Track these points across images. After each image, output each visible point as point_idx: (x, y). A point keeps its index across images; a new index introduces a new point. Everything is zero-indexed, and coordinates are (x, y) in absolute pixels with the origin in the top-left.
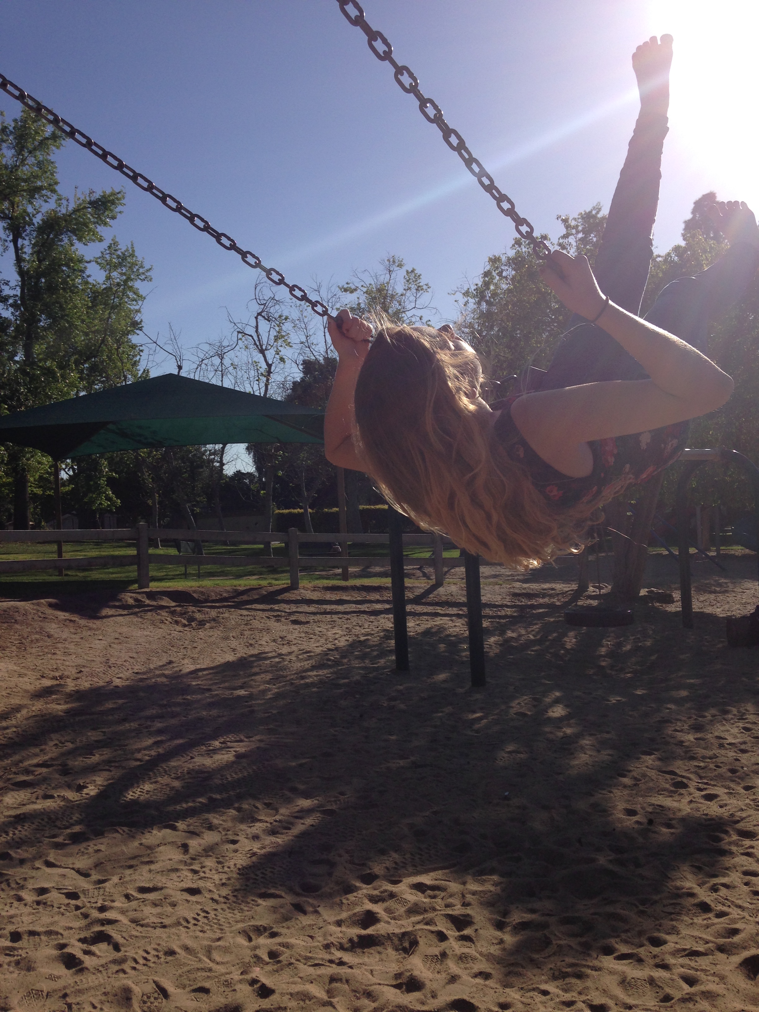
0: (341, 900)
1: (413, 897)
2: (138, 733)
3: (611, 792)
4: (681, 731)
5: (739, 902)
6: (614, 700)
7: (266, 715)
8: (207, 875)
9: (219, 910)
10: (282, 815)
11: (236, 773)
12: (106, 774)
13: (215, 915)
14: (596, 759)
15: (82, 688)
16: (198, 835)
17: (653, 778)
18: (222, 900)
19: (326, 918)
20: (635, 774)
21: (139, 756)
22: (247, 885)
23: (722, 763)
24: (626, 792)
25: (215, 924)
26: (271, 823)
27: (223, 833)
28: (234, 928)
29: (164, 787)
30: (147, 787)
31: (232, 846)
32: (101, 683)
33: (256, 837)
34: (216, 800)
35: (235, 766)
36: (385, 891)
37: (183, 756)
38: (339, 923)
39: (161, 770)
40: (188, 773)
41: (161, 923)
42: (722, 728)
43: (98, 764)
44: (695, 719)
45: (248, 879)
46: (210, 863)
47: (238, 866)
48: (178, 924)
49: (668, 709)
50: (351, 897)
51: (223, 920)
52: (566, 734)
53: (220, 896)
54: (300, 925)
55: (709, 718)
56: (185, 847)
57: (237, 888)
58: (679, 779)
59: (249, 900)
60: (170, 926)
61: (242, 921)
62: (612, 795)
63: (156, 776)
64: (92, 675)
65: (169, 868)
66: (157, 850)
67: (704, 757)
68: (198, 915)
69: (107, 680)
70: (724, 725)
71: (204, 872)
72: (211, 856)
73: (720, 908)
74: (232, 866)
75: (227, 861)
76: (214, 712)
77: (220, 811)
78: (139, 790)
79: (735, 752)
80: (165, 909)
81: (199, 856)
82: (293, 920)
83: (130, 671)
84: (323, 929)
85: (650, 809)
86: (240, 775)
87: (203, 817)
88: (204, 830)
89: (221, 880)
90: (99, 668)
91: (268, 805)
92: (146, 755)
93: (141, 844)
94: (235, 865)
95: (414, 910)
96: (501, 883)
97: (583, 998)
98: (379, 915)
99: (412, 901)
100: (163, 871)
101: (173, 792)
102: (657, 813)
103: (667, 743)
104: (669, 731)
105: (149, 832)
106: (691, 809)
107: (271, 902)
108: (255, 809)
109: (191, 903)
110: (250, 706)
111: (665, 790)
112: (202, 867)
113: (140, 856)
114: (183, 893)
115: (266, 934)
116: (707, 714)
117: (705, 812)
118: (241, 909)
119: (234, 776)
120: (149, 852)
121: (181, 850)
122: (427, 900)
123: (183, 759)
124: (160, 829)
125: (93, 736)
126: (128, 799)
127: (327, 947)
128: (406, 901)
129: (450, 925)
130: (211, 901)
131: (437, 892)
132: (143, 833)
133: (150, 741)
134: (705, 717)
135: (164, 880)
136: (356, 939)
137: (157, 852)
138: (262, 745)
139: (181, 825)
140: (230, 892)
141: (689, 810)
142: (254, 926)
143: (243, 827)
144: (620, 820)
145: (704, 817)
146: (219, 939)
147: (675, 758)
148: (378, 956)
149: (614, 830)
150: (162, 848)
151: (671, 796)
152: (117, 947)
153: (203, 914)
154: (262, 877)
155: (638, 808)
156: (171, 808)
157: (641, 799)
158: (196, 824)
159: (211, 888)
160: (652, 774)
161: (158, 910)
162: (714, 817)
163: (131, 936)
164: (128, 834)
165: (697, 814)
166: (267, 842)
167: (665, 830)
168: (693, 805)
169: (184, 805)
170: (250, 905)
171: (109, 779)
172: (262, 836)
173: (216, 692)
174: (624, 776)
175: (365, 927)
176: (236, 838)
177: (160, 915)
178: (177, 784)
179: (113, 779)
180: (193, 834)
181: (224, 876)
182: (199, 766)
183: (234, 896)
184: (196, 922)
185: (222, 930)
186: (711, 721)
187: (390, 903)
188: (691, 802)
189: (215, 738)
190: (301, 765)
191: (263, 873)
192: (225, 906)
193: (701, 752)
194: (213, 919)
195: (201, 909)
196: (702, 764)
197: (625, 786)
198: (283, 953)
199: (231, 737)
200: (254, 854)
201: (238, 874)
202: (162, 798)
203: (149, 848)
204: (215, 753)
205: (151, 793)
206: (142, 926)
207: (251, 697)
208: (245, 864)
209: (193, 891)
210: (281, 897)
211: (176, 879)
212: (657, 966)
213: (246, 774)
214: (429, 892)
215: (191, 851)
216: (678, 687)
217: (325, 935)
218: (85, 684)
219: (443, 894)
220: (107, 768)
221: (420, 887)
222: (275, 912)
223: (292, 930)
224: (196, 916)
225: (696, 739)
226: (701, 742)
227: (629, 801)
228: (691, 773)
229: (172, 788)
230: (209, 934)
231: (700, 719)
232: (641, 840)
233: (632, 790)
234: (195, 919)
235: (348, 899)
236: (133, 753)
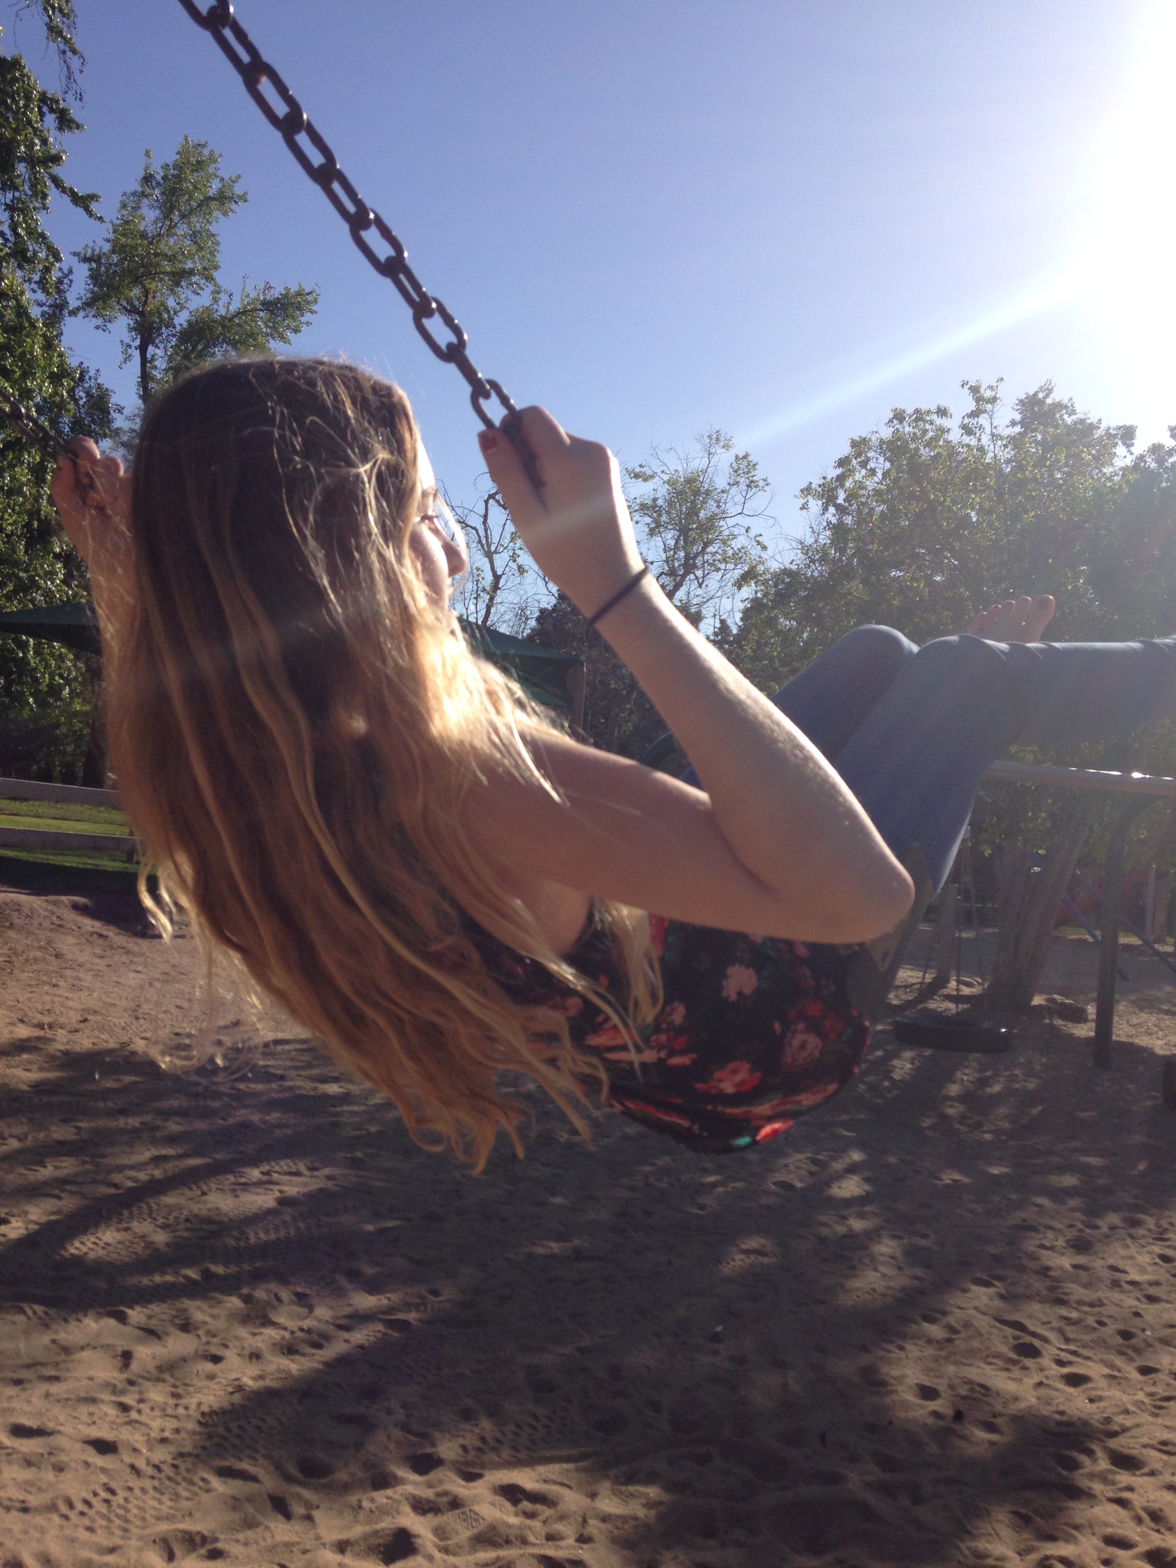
0: (360, 1501)
1: (492, 1511)
2: (134, 1136)
3: (901, 1348)
4: (1052, 1248)
6: (949, 1177)
7: (357, 1133)
8: (142, 1418)
9: (137, 1492)
10: (316, 1319)
11: (267, 1231)
12: (50, 1204)
13: (126, 1500)
14: (892, 1284)
15: (77, 1048)
16: (159, 1337)
17: (983, 1331)
18: (150, 1471)
19: (322, 1531)
20: (951, 1320)
21: (117, 1178)
22: (204, 1448)
23: (1110, 1317)
24: (930, 1351)
25: (118, 1516)
26: (292, 1332)
27: (204, 1339)
28: (148, 1531)
29: (136, 1240)
30: (109, 1235)
31: (209, 1367)
32: (112, 1044)
33: (255, 1356)
34: (214, 1275)
35: (270, 1218)
36: (447, 1492)
37: (190, 1189)
38: (342, 1547)
39: (145, 1207)
40: (187, 1220)
41: (23, 1502)
42: (1123, 1252)
43: (45, 1183)
44: (1080, 1231)
45: (210, 1436)
46: (157, 1395)
47: (205, 1408)
48: (52, 1507)
49: (1038, 1205)
50: (381, 1497)
51: (135, 1511)
52: (851, 1230)
53: (148, 1462)
54: (269, 1541)
55: (1105, 1230)
56: (127, 1357)
57: (188, 1449)
58: (1028, 1339)
59: (196, 1479)
60: (37, 1510)
61: (169, 1518)
62: (902, 1354)
63: (131, 1217)
64: (102, 1029)
65: (83, 1394)
66: (73, 1357)
67: (1080, 1303)
68: (95, 1494)
69: (125, 1039)
70: (1128, 1246)
71: (139, 1412)
72: (164, 1381)
74: (193, 1407)
75: (189, 1393)
76: (275, 1116)
77: (212, 1298)
78: (93, 1239)
79: (1138, 1299)
80: (43, 1474)
81: (144, 1378)
82: (261, 1528)
83: (168, 1030)
84: (309, 1555)
85: (963, 1391)
86: (273, 1236)
87: (179, 1306)
88: (172, 1329)
89: (163, 1430)
90: (119, 1019)
91: (301, 1299)
92: (129, 1178)
93: (54, 1341)
94: (199, 1404)
95: (487, 1537)
96: (660, 1503)
98: (419, 1541)
99: (489, 1519)
100: (67, 1400)
101: (148, 1252)
102: (975, 1399)
103: (1022, 1269)
104: (1030, 1245)
105: (79, 1320)
106: (1039, 1398)
107: (235, 1487)
108: (275, 1303)
109: (92, 1469)
110: (338, 1114)
111: (998, 1356)
112: (141, 1401)
113: (41, 1364)
114: (86, 1446)
115: (203, 1551)
116: (1100, 1223)
117: (1061, 1408)
118: (176, 1494)
119: (262, 1236)
120: (63, 1357)
121: (118, 1362)
122: (513, 1520)
123: (189, 1193)
124: (100, 1316)
125: (60, 1132)
126: (66, 1254)
128: (477, 1517)
130: (128, 1470)
131: (539, 1508)
132: (66, 1321)
133: (148, 1155)
134: (1096, 1227)
135: (62, 1419)
137: (73, 1361)
138: (330, 1185)
139: (136, 1315)
140: (169, 1458)
141: (1034, 1401)
142: (184, 1532)
143: (243, 1332)
144: (905, 1406)
145: (1057, 1417)
146: (112, 1550)
147: (1029, 1298)
149: (891, 1423)
150: (86, 1354)
151: (1008, 1370)
153: (104, 1495)
154: (238, 1436)
155: (941, 1385)
156: (132, 1281)
157: (951, 1369)
158: (164, 1317)
159: (137, 1446)
160: (983, 1322)
161: (29, 1474)
162: (1074, 1419)
164: (40, 1318)
165: (1046, 1411)
166: (271, 1368)
167: (981, 1435)
168: (1042, 1391)
169: (157, 1279)
170: (195, 1489)
171: (53, 1213)
172: (268, 1355)
173: (290, 1083)
174: (932, 1320)
176: (220, 1352)
177: (27, 1486)
178: (160, 1238)
179: (59, 1212)
180: (151, 1333)
181: (171, 1424)
182: (209, 1210)
183: (175, 1466)
184: (85, 1509)
185: (126, 1530)
186: (1107, 1236)
187: (448, 1519)
188: (1040, 1384)
189: (254, 1162)
190: (382, 1232)
191: (240, 1427)
192: (148, 1484)
193: (1077, 1291)
194: (119, 1506)
195: (105, 1485)
196: (1074, 1315)
197: (930, 1341)
199: (284, 1165)
200: (240, 1388)
201: (199, 1422)
202: (126, 1259)
203: (66, 1350)
204: (245, 1190)
205: (111, 1249)
207: (345, 1098)
208: (216, 1406)
209: (104, 1447)
210: (254, 1479)
211: (85, 1418)
213: (282, 1234)
214: (525, 1505)
215: (135, 1366)
216: (1062, 1170)
218: (84, 1043)
219: (546, 1512)
220: (57, 1192)
221: (511, 1493)
222: (234, 1508)
223: (253, 1550)
224: (90, 1497)
225: (1075, 1266)
226: (1082, 1273)
227: (930, 1370)
228: (1052, 1329)
229: (149, 1245)
230: (101, 1538)
231: (1088, 1231)
232: (933, 1449)
233: (941, 1349)
234: (87, 1503)
235: (372, 1500)
236: (110, 1172)
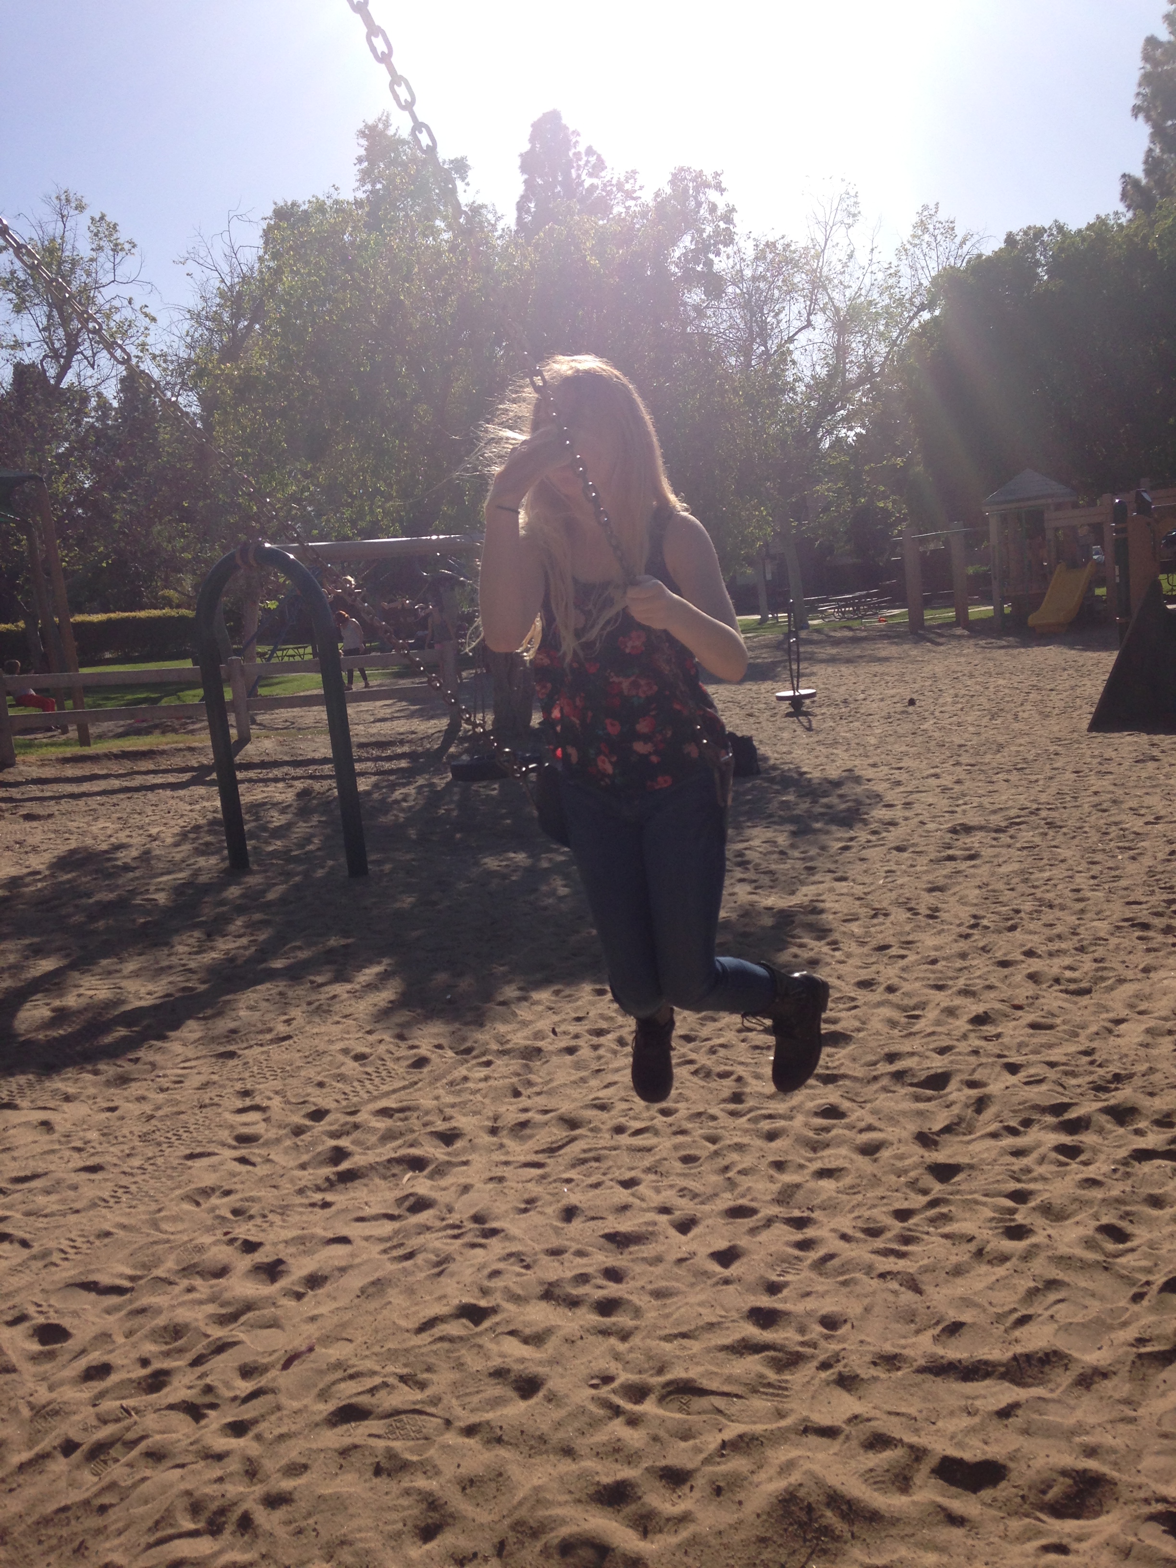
1: (381, 1124)
5: (742, 1059)
8: (99, 1150)
9: (141, 1182)
11: (64, 1029)
13: (138, 1188)
16: (56, 1109)
18: (137, 1171)
19: (284, 1164)
25: (142, 1196)
27: (90, 1101)
28: (171, 1197)
31: (113, 1114)
33: (141, 1099)
36: (347, 1123)
38: (303, 1167)
41: (70, 1209)
48: (94, 1205)
50: (307, 1138)
51: (151, 1191)
53: (132, 1168)
60: (86, 1209)
61: (179, 1187)
65: (40, 1151)
66: (5, 1135)
68: (116, 1191)
71: (92, 1148)
73: (722, 1068)
75: (116, 1131)
80: (65, 1194)
81: (72, 1131)
84: (286, 1176)
87: (50, 1088)
88: (60, 1103)
89: (122, 1151)
91: (136, 1061)
95: (388, 1136)
97: (610, 1176)
98: (349, 1149)
99: (382, 1128)
100: (33, 1156)
109: (97, 1181)
112: (86, 1143)
114: (79, 1173)
115: (217, 1194)
121: (42, 1130)
122: (399, 1123)
127: (301, 1191)
128: (375, 1129)
129: (437, 1142)
130: (123, 1175)
131: (408, 1114)
135: (43, 1165)
136: (332, 1177)
139: (22, 1102)
142: (195, 1189)
143: (115, 1090)
146: (160, 1210)
148: (365, 1189)
150: (12, 1132)
152: (25, 1244)
153: (121, 1191)
158: (44, 1098)
159: (114, 1162)
161: (56, 1196)
163: (38, 1229)
175: (336, 1164)
176: (111, 1105)
177: (63, 1201)
180: (48, 1109)
184: (116, 1200)
185: (156, 1201)
187: (356, 1135)
192: (144, 1177)
194: (138, 1192)
195: (115, 1186)
198: (250, 1207)
206: (46, 1216)
209: (92, 1169)
211: (58, 1160)
212: (676, 1133)
214: (397, 1115)
215: (58, 1128)
217: (292, 1181)
219: (415, 1114)
221: (385, 1112)
224: (113, 1194)
230: (143, 1208)
234: (113, 1196)
235: (303, 1141)
